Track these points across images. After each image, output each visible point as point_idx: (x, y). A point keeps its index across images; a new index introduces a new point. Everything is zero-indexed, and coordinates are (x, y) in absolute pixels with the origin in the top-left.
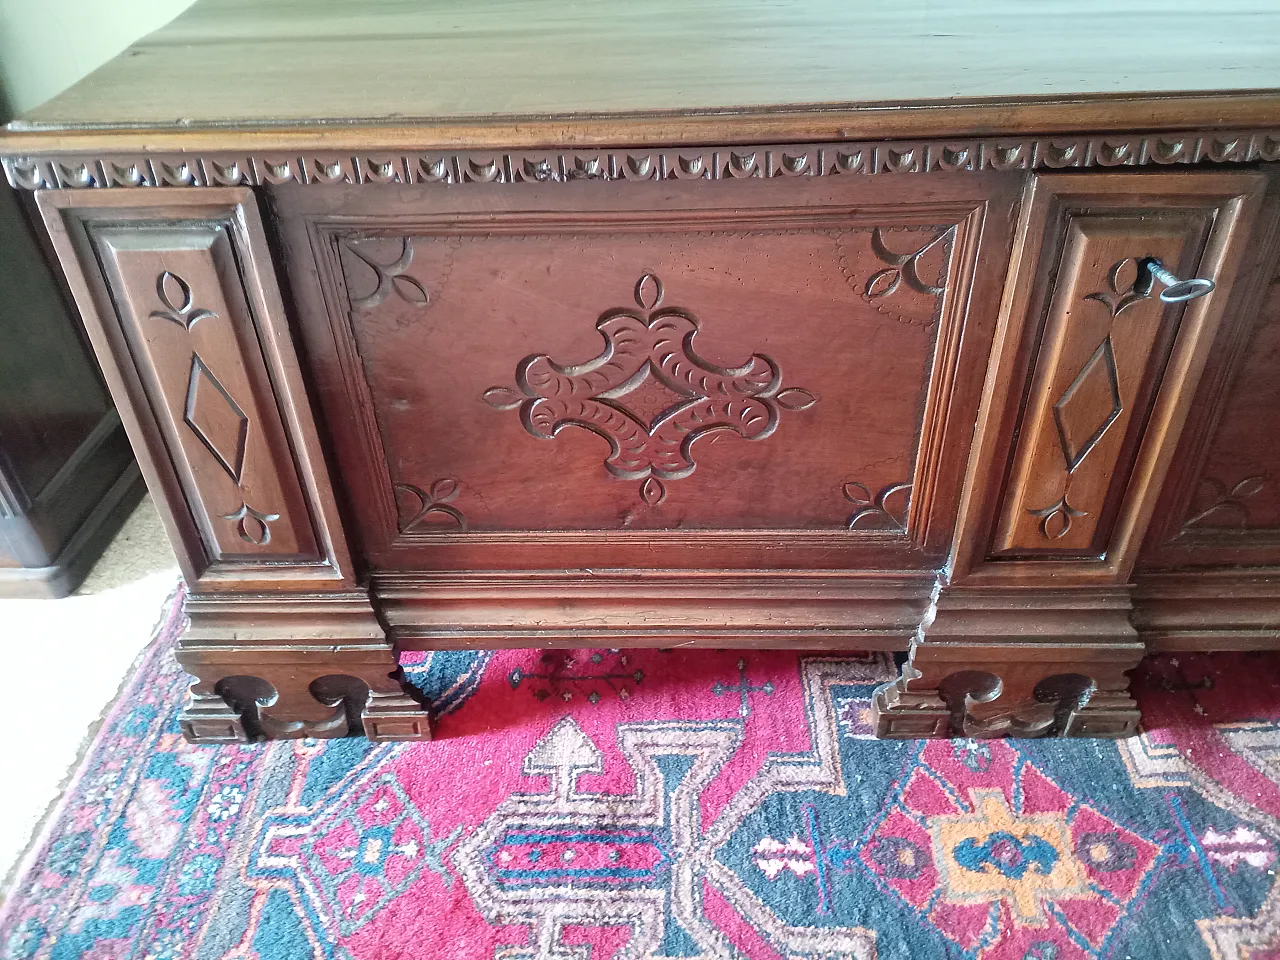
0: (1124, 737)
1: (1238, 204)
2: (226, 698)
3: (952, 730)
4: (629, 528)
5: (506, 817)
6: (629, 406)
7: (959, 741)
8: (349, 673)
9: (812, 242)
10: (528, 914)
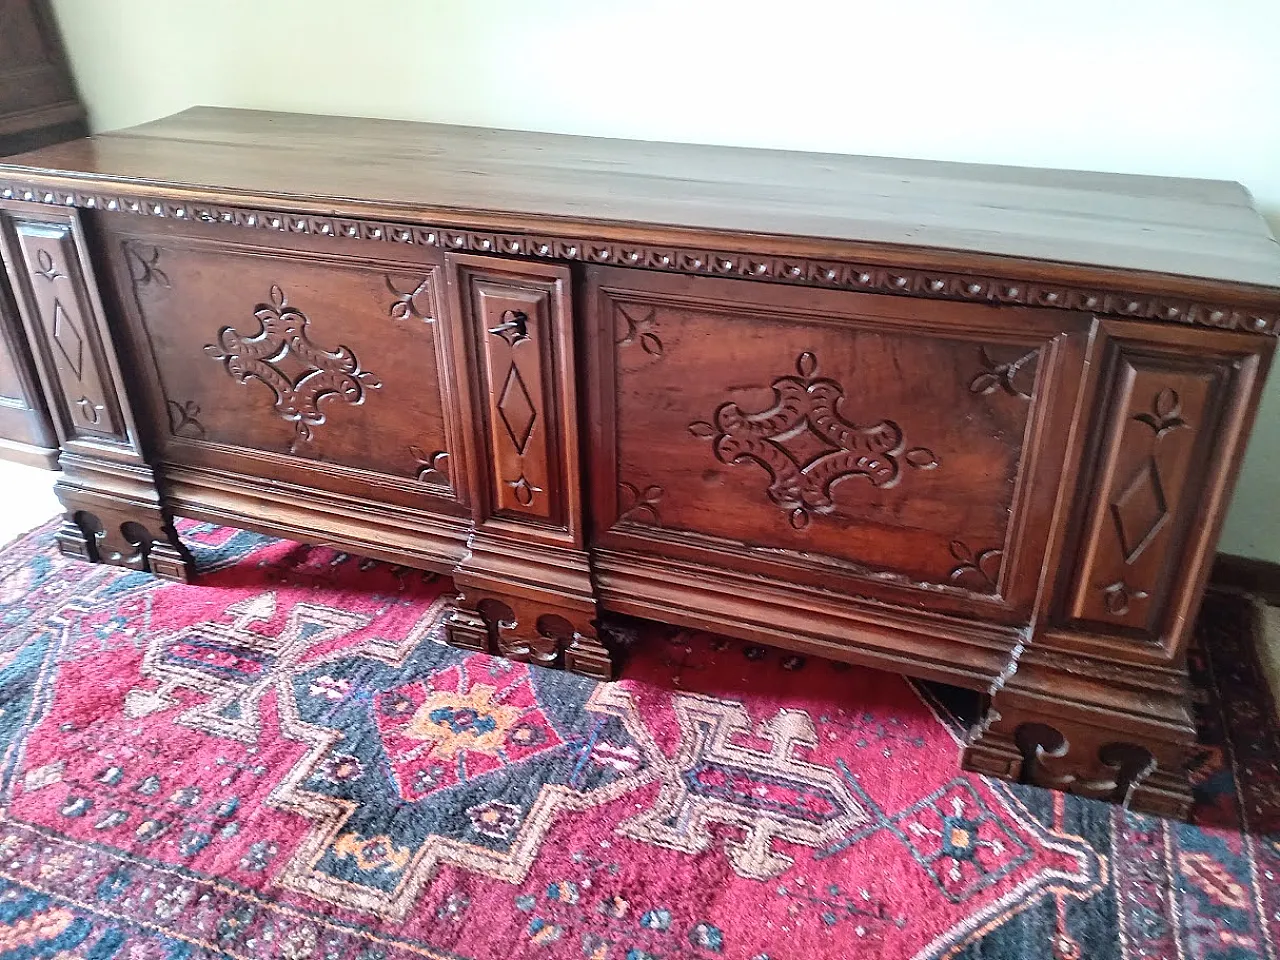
0: (607, 681)
1: (559, 283)
2: (81, 528)
3: (493, 650)
4: (293, 455)
5: (194, 630)
6: (280, 369)
7: (499, 658)
8: (142, 523)
9: (355, 278)
10: (164, 677)
